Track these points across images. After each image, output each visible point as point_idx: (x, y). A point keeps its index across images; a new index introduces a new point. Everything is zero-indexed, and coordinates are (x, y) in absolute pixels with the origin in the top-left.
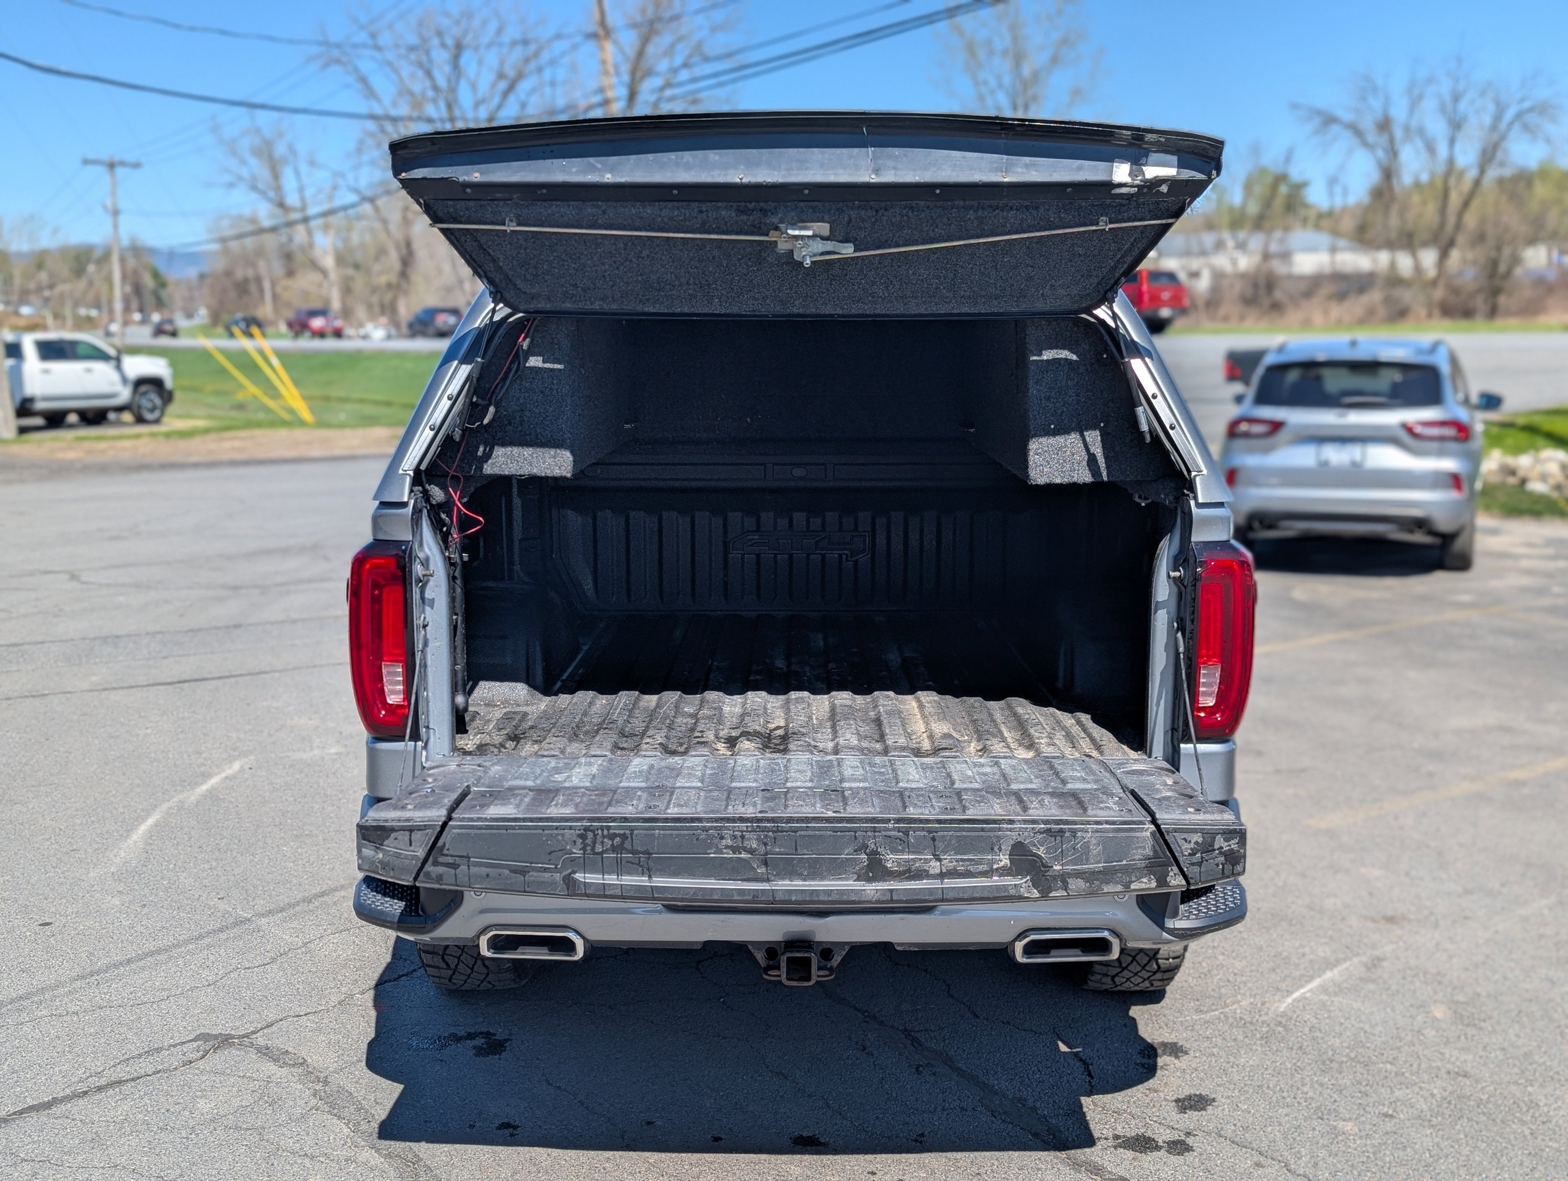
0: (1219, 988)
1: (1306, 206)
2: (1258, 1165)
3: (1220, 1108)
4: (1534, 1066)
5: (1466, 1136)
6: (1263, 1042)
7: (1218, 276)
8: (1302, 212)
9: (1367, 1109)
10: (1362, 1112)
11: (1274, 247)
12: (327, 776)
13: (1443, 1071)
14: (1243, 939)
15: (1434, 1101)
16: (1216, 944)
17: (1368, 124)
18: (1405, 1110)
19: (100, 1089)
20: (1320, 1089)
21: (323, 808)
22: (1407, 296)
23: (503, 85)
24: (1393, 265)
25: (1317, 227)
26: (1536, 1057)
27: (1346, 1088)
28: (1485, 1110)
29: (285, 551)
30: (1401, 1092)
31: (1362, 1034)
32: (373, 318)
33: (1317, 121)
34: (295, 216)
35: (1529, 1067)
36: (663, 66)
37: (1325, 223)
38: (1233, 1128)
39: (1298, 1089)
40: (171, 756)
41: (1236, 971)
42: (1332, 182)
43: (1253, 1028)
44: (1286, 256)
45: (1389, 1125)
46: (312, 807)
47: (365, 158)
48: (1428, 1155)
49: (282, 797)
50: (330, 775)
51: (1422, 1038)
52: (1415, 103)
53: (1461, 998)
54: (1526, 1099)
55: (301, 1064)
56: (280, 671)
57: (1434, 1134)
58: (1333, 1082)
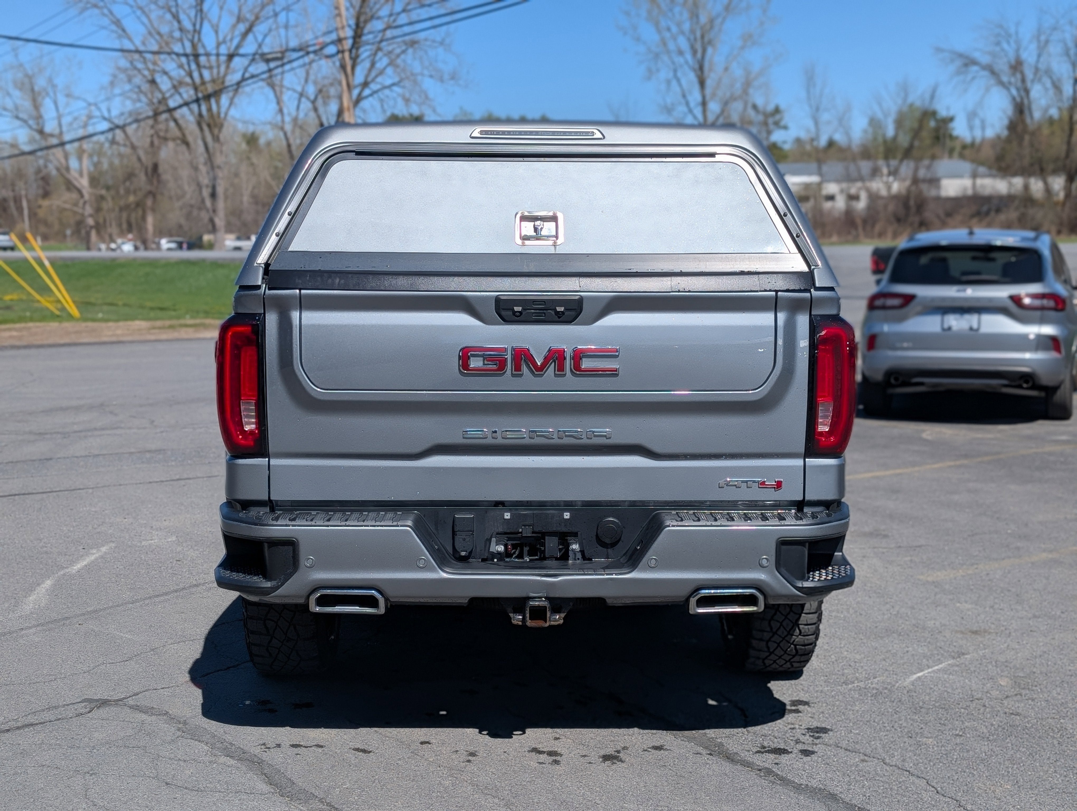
0: (843, 670)
1: (951, 137)
2: (863, 761)
3: (839, 733)
4: (1067, 709)
5: (1012, 745)
6: (873, 698)
7: (873, 197)
8: (949, 143)
9: (944, 732)
10: (940, 734)
11: (922, 173)
12: (147, 553)
13: (1001, 712)
14: (864, 643)
15: (993, 728)
16: (842, 645)
17: (1002, 66)
18: (971, 732)
19: (18, 728)
20: (912, 722)
21: (148, 572)
22: (1038, 214)
23: (242, 28)
24: (1026, 187)
25: (962, 156)
26: (1070, 705)
27: (930, 721)
28: (1028, 732)
29: (77, 409)
30: (969, 724)
31: (945, 693)
32: (122, 234)
33: (958, 63)
34: (54, 141)
35: (1064, 710)
36: (384, 12)
37: (967, 152)
38: (847, 742)
39: (896, 722)
40: (17, 542)
41: (856, 660)
42: (971, 116)
43: (866, 690)
44: (934, 182)
45: (958, 740)
46: (139, 572)
47: (117, 91)
48: (984, 755)
49: (113, 566)
50: (149, 553)
51: (989, 695)
52: (1042, 48)
53: (1021, 674)
54: (1058, 726)
55: (165, 714)
56: (93, 488)
57: (990, 744)
58: (921, 718)
